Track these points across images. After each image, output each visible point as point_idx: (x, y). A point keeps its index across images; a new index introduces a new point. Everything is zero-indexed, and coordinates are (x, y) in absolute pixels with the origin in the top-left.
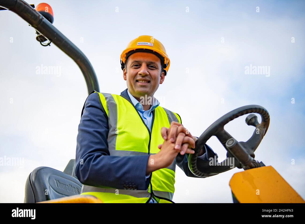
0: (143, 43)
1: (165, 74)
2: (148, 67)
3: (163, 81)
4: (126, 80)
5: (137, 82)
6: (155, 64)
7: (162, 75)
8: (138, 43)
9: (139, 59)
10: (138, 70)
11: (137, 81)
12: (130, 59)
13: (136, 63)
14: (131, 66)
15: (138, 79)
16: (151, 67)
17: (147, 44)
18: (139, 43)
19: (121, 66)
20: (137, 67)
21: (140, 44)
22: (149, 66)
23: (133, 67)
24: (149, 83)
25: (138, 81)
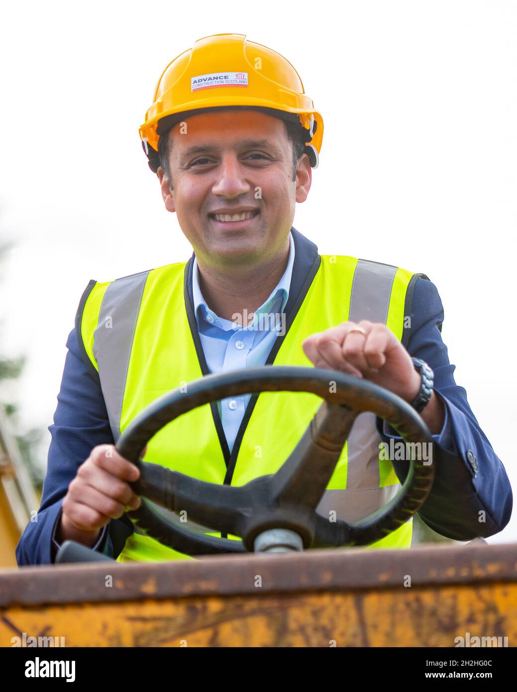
0: (212, 76)
1: (312, 161)
2: (244, 161)
3: (308, 188)
4: (172, 210)
5: (212, 222)
6: (264, 146)
7: (302, 168)
8: (193, 79)
9: (206, 138)
10: (209, 178)
11: (212, 216)
12: (174, 143)
13: (200, 154)
14: (182, 164)
15: (215, 211)
16: (253, 158)
17: (225, 82)
18: (197, 79)
19: (147, 160)
20: (206, 166)
21: (203, 84)
22: (247, 158)
23: (193, 168)
24: (257, 218)
25: (217, 217)
